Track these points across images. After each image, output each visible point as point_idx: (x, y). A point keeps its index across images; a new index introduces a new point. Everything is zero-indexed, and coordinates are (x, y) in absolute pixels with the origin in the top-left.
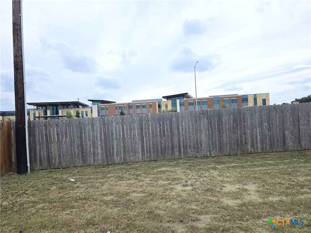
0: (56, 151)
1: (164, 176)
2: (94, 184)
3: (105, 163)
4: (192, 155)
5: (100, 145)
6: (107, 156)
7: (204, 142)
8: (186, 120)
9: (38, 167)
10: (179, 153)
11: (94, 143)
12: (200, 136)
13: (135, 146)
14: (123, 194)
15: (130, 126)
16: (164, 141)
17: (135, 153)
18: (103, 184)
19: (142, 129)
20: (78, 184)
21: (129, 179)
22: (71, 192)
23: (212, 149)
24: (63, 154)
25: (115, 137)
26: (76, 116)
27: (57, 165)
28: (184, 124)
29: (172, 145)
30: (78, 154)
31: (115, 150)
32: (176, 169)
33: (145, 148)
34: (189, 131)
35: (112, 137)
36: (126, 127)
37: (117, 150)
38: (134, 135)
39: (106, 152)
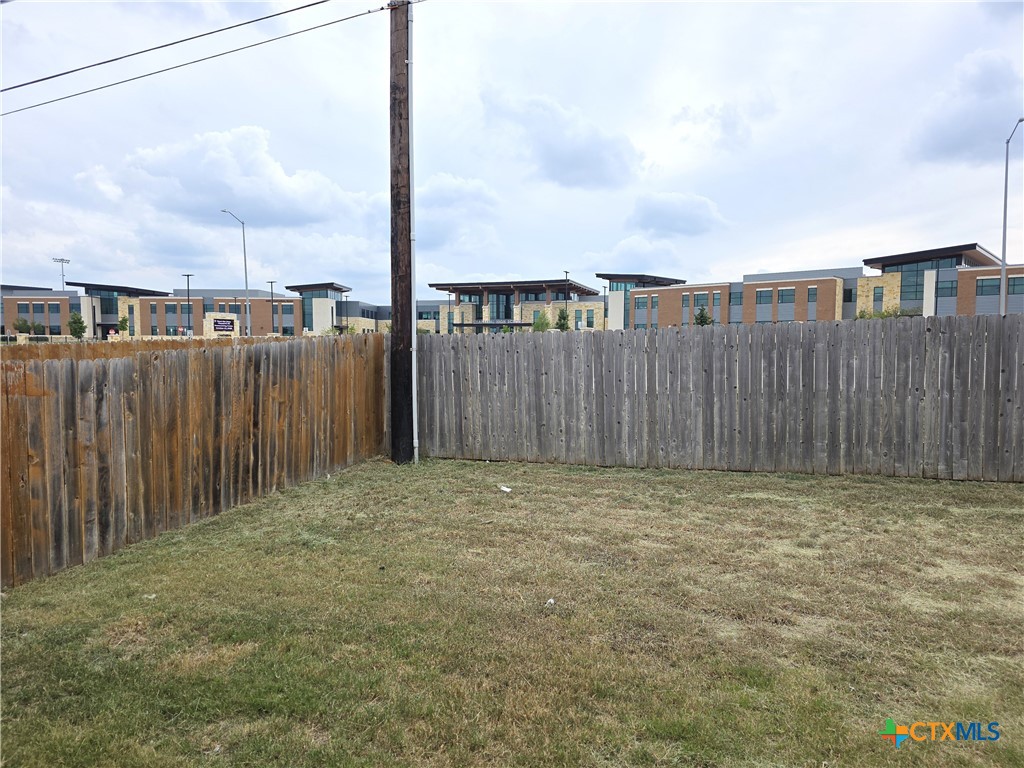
0: (477, 415)
1: (751, 513)
2: (553, 505)
3: (597, 460)
4: (877, 466)
5: (586, 408)
6: (602, 443)
7: (927, 427)
8: (864, 350)
9: (436, 451)
10: (829, 456)
11: (569, 402)
12: (915, 407)
13: (685, 421)
14: (616, 537)
15: (673, 360)
16: (780, 412)
17: (683, 441)
18: (574, 509)
19: (708, 372)
20: (517, 500)
21: (647, 507)
22: (497, 513)
23: (956, 452)
24: (493, 424)
25: (628, 392)
26: (557, 324)
27: (478, 453)
28: (855, 363)
29: (808, 427)
30: (529, 429)
31: (626, 430)
32: (801, 499)
33: (716, 431)
34: (873, 386)
35: (620, 390)
36: (659, 364)
37: (632, 428)
38: (684, 389)
39: (601, 430)
